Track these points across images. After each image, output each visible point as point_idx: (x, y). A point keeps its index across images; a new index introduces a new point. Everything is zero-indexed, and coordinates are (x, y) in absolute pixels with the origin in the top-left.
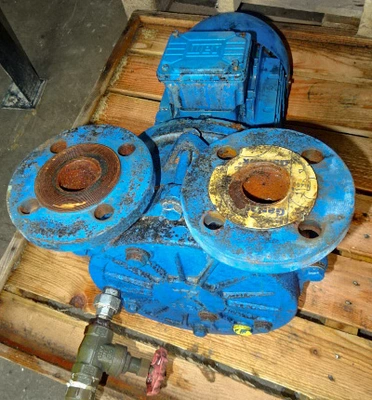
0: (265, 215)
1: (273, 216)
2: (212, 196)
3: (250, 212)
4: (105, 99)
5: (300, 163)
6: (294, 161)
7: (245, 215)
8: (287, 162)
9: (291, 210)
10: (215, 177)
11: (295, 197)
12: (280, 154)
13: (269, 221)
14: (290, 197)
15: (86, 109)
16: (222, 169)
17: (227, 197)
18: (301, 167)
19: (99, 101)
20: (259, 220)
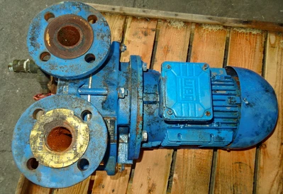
0: (39, 140)
1: (38, 145)
2: (52, 111)
3: (40, 133)
4: (221, 28)
5: (74, 158)
6: (76, 154)
7: (39, 130)
8: (75, 151)
9: (41, 154)
10: (66, 112)
11: (50, 155)
12: (81, 146)
13: (35, 142)
14: (50, 153)
15: (209, 18)
16: (71, 114)
17: (51, 119)
18: (71, 158)
19: (218, 25)
20: (36, 138)
